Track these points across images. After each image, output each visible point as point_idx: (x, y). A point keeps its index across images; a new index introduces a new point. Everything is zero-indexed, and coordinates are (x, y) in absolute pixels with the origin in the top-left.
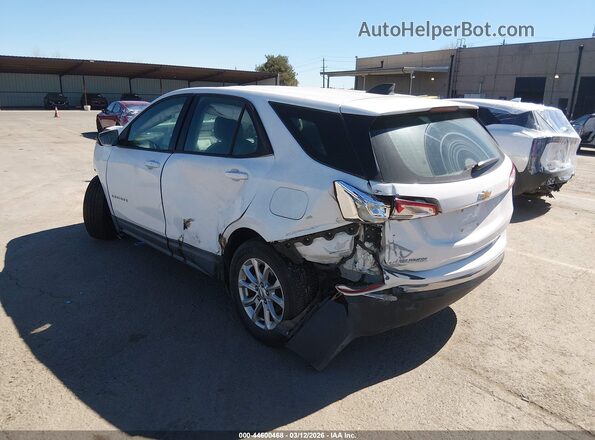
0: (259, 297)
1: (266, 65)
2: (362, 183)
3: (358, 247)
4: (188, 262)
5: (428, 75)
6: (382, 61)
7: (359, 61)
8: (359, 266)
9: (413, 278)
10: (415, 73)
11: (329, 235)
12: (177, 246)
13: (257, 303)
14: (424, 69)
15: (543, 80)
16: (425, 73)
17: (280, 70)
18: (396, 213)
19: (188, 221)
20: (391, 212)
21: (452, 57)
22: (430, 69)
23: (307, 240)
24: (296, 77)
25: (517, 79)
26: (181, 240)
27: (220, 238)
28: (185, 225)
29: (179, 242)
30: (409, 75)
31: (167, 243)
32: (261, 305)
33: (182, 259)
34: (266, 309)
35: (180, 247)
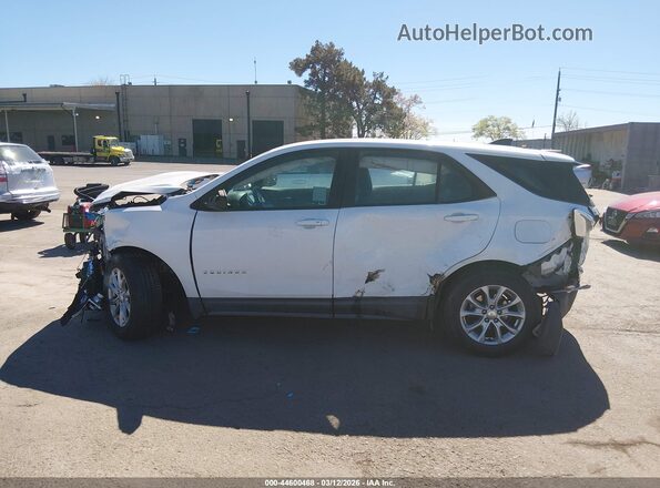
0: (487, 320)
3: (567, 256)
4: (365, 316)
5: (93, 112)
6: (24, 93)
8: (564, 270)
10: (78, 110)
15: (219, 121)
16: (87, 110)
19: (377, 273)
21: (117, 94)
22: (94, 106)
25: (194, 121)
26: (359, 295)
27: (432, 278)
28: (371, 278)
29: (355, 299)
30: (70, 112)
31: (333, 305)
32: (492, 325)
33: (353, 316)
34: (498, 325)
35: (357, 304)
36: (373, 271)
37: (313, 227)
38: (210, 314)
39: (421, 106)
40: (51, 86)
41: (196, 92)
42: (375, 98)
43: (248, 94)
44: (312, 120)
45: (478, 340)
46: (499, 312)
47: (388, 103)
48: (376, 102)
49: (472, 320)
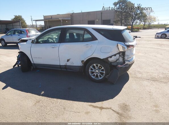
0: (96, 73)
1: (15, 18)
2: (123, 43)
3: (120, 57)
4: (68, 70)
5: (66, 20)
6: (52, 16)
7: (44, 17)
8: (120, 61)
9: (129, 61)
10: (62, 20)
11: (115, 55)
12: (64, 67)
13: (96, 74)
14: (64, 19)
15: (94, 21)
16: (64, 20)
17: (20, 20)
18: (129, 48)
19: (69, 59)
20: (128, 48)
21: (71, 15)
22: (66, 19)
23: (111, 57)
24: (25, 22)
25: (88, 21)
26: (66, 65)
27: (82, 61)
28: (68, 61)
29: (65, 65)
30: (60, 21)
31: (60, 67)
32: (97, 74)
33: (65, 70)
34: (99, 75)
35: (66, 67)
36: (68, 59)
37: (54, 48)
38: (37, 67)
39: (154, 13)
40: (57, 14)
41: (89, 13)
42: (137, 11)
43: (102, 13)
44: (119, 19)
45: (94, 78)
46: (99, 71)
47: (141, 12)
48: (138, 12)
49: (93, 73)
